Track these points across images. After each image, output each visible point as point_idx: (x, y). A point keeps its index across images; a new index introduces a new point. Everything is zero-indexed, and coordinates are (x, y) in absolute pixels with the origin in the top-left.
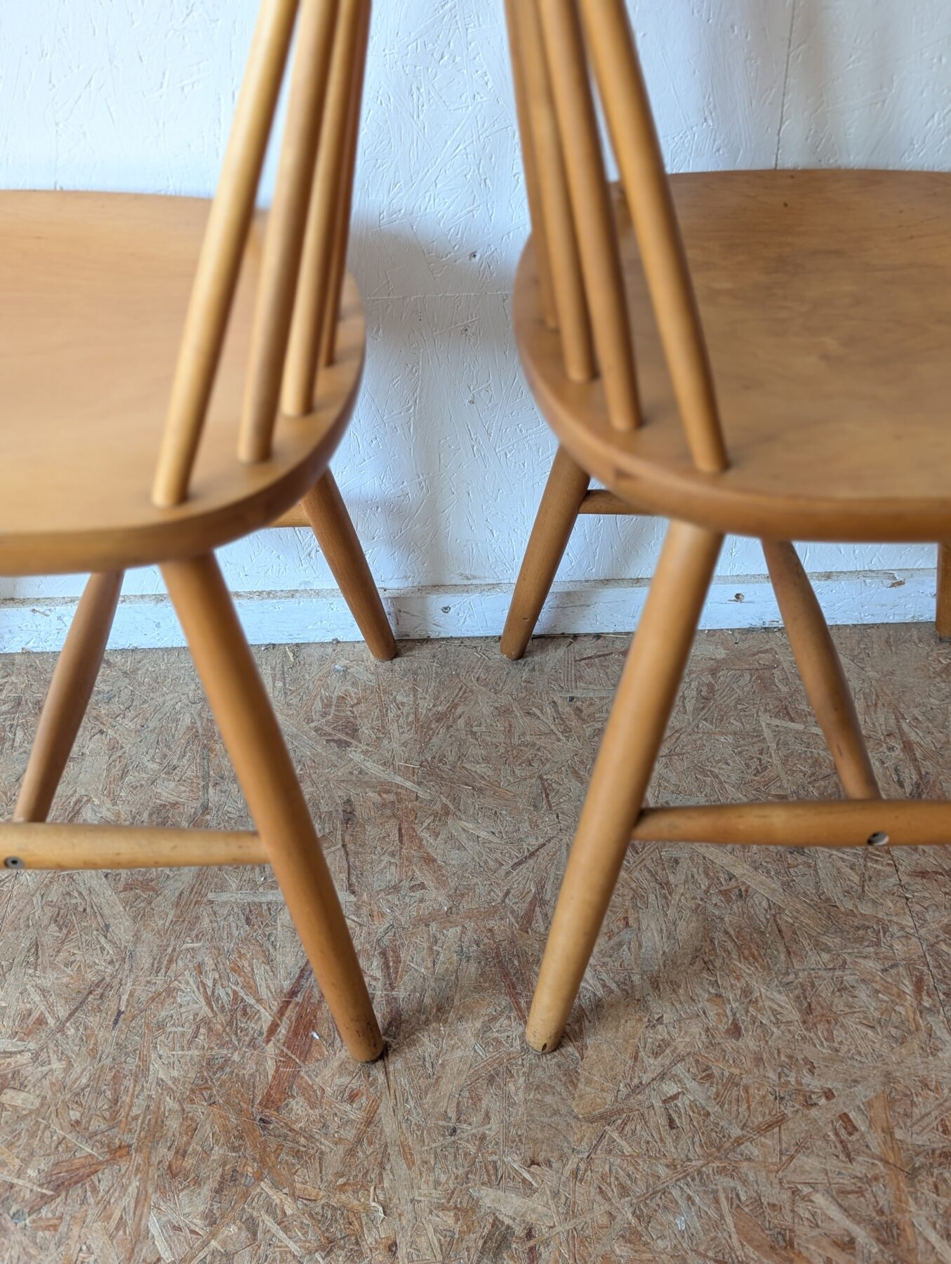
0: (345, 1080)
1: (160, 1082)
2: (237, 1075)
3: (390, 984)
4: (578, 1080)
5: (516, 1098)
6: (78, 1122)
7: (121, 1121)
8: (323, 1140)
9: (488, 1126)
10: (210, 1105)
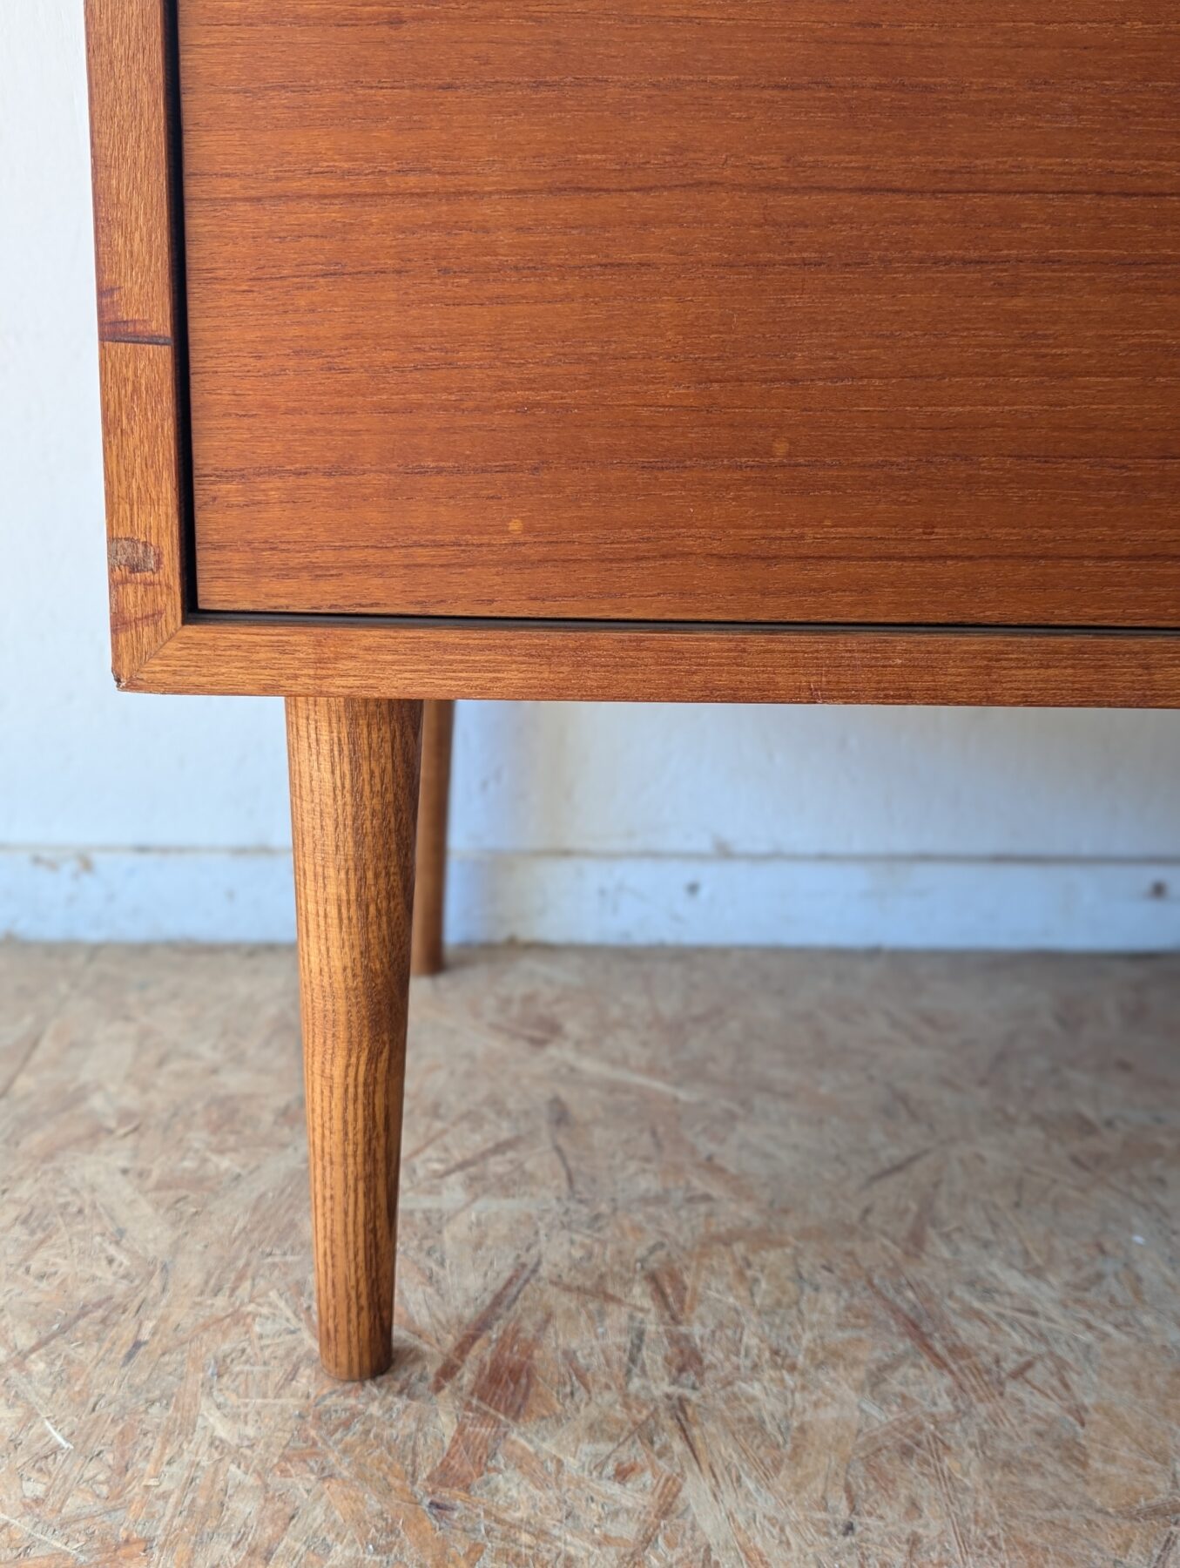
0: (605, 1447)
1: (215, 1443)
2: (376, 1436)
3: (673, 1318)
4: (1087, 1456)
5: (966, 1481)
6: (38, 1501)
7: (131, 1501)
8: (569, 1538)
9: (922, 1521)
10: (324, 1479)
